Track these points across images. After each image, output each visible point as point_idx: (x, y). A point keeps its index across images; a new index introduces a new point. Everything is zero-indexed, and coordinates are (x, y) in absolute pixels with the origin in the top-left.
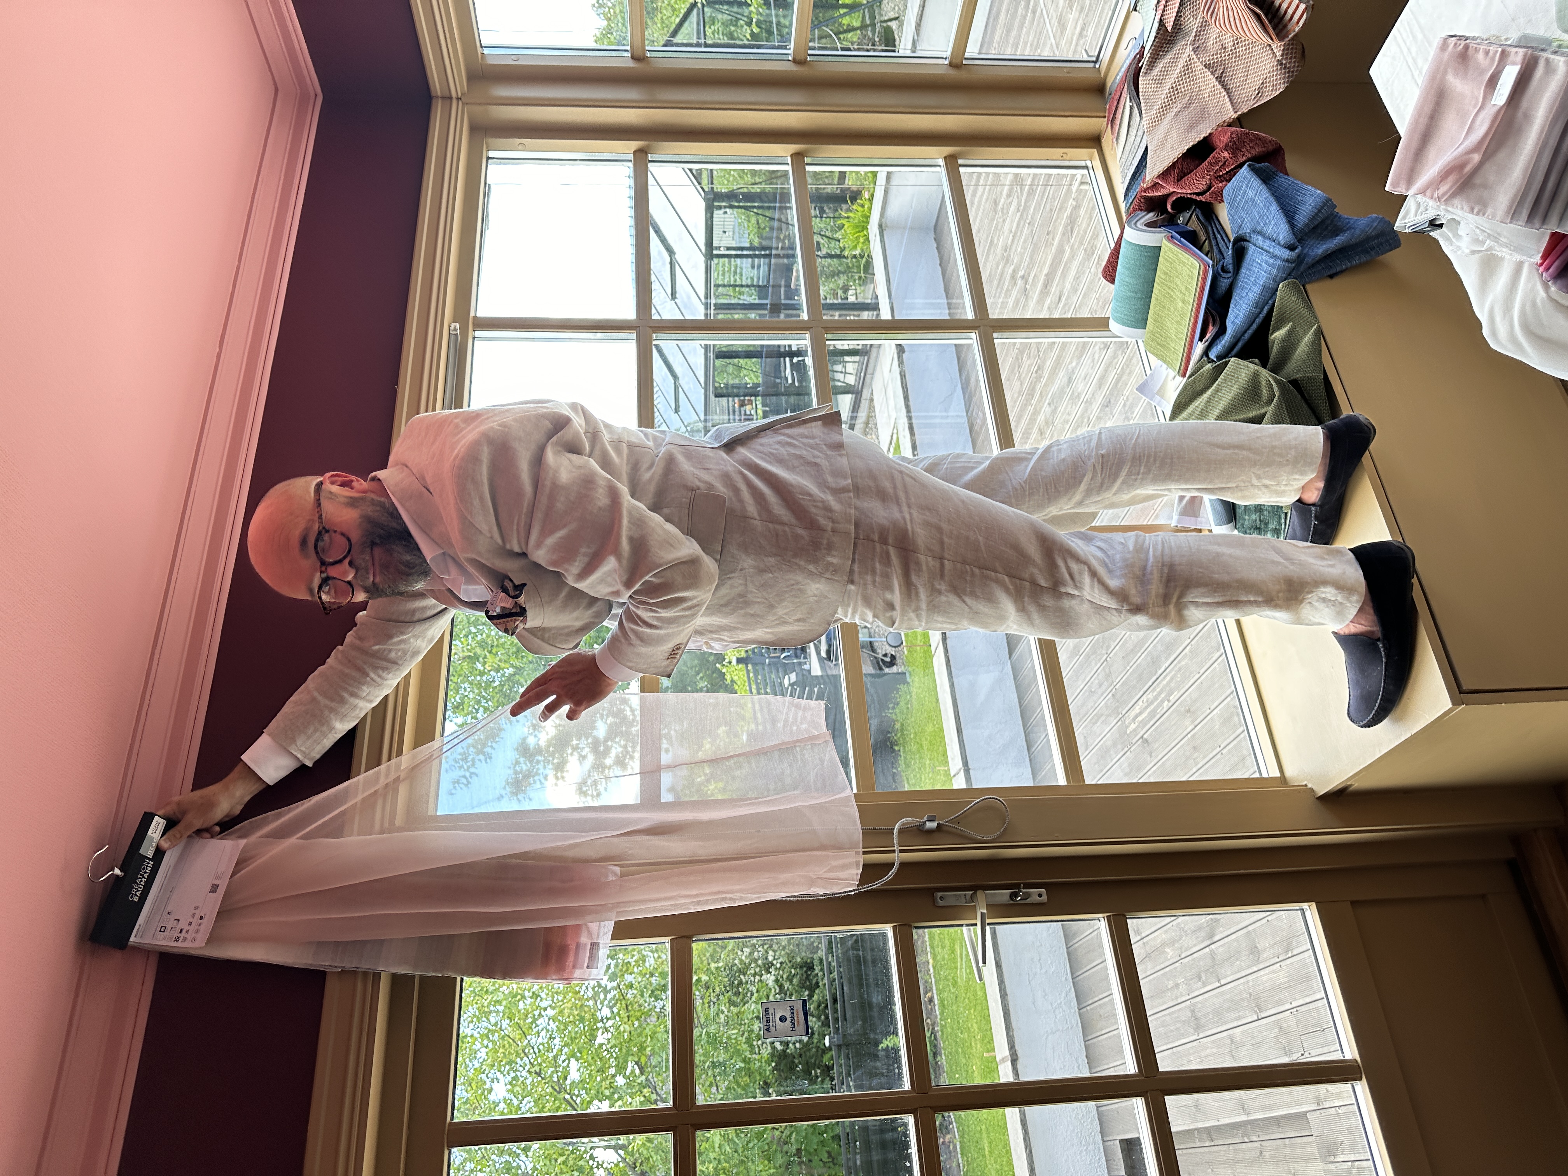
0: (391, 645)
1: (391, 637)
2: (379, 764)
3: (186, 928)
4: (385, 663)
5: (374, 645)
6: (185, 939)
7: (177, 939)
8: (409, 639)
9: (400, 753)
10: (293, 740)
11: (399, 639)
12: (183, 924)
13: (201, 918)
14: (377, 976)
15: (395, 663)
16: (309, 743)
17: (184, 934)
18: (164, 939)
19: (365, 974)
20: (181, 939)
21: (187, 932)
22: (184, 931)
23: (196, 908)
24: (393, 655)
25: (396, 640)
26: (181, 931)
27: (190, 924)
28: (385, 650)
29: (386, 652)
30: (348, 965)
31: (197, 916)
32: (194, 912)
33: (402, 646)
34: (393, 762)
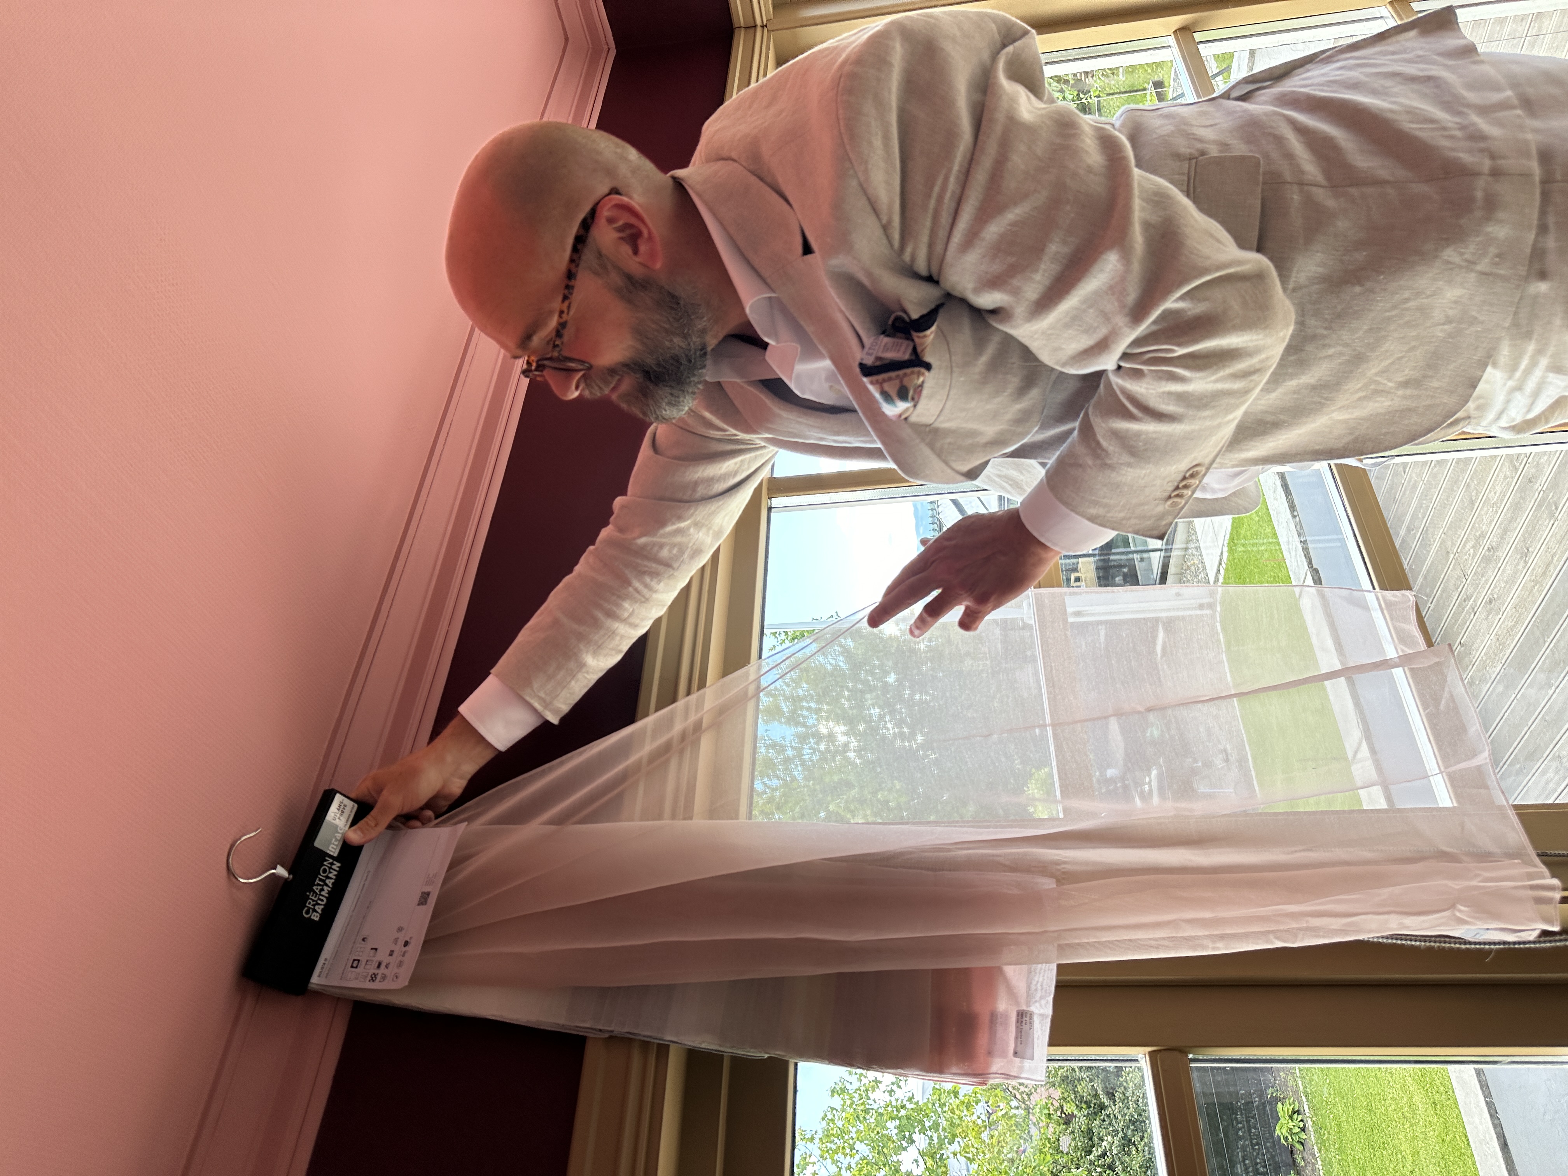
0: (663, 536)
1: (663, 524)
2: (674, 700)
3: (386, 960)
4: (654, 565)
5: (640, 537)
6: (384, 977)
7: (373, 978)
8: (688, 528)
9: (702, 685)
10: (527, 682)
11: (674, 527)
12: (383, 955)
13: (406, 944)
14: (663, 1050)
15: (668, 565)
16: (549, 687)
17: (383, 969)
18: (356, 979)
19: (645, 1045)
20: (379, 977)
21: (387, 967)
22: (383, 966)
23: (400, 929)
24: (664, 553)
25: (669, 528)
26: (379, 966)
27: (391, 953)
28: (654, 544)
29: (656, 548)
30: (618, 1028)
31: (401, 942)
32: (397, 935)
33: (678, 539)
34: (693, 697)
